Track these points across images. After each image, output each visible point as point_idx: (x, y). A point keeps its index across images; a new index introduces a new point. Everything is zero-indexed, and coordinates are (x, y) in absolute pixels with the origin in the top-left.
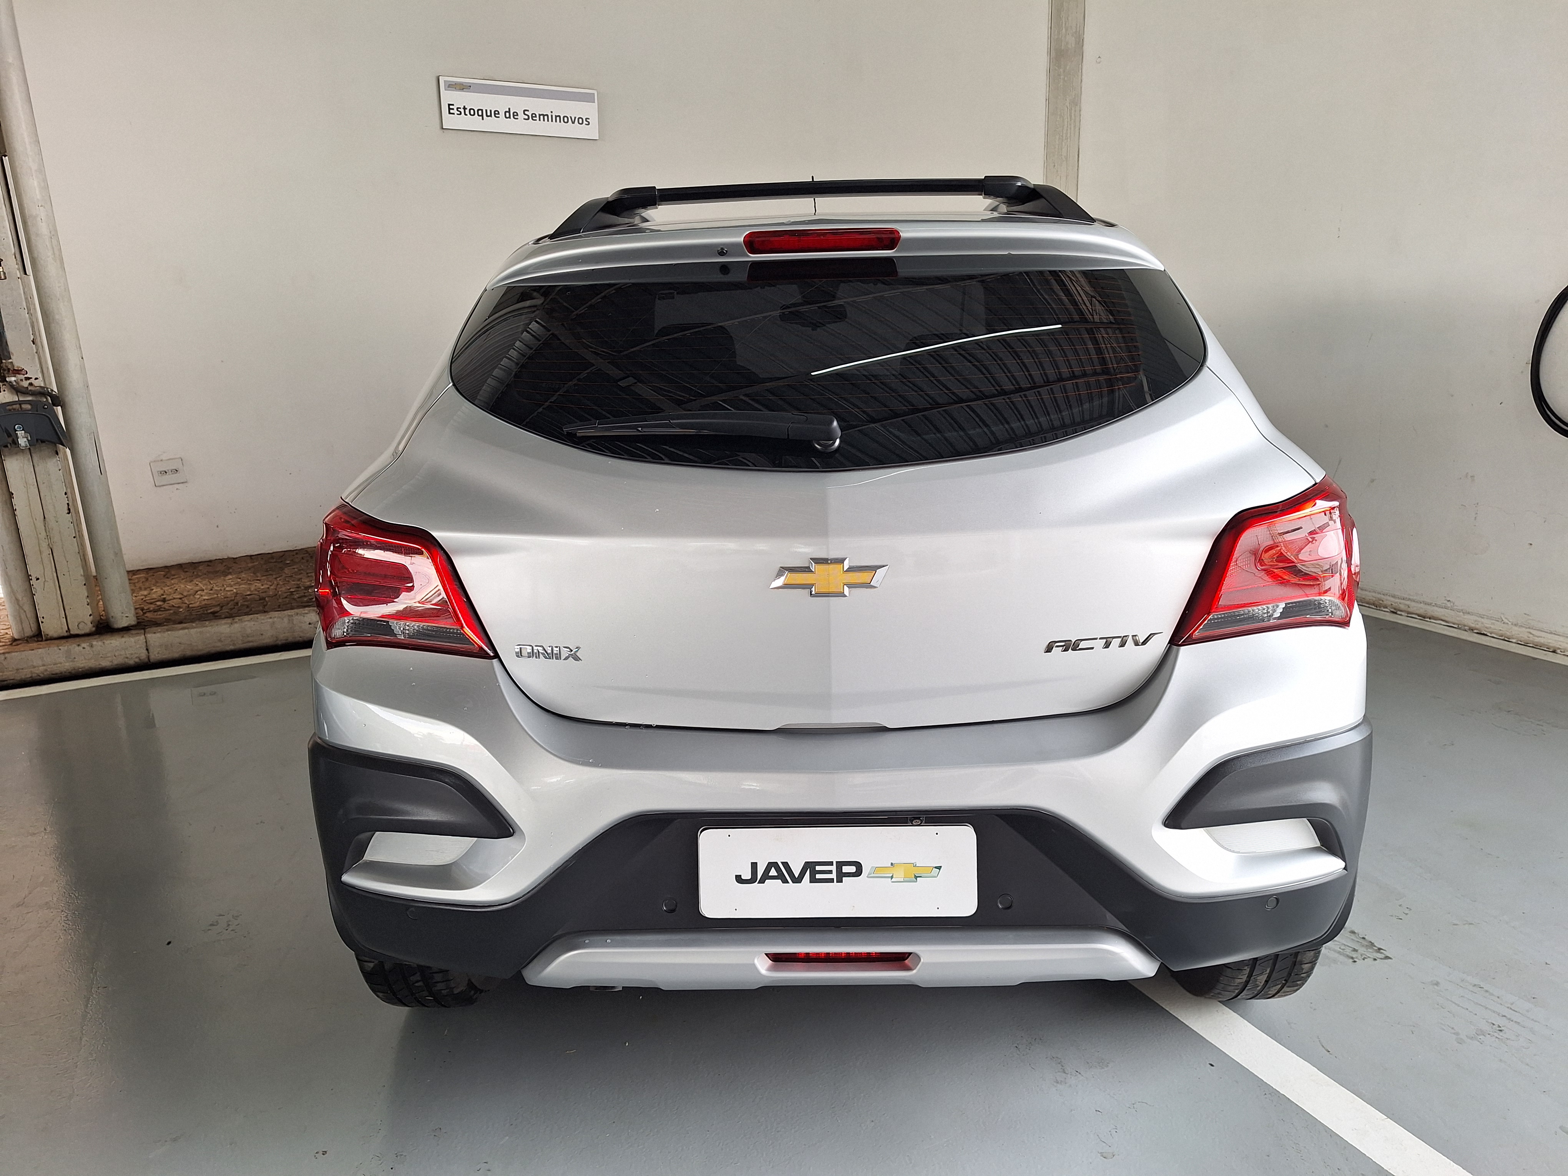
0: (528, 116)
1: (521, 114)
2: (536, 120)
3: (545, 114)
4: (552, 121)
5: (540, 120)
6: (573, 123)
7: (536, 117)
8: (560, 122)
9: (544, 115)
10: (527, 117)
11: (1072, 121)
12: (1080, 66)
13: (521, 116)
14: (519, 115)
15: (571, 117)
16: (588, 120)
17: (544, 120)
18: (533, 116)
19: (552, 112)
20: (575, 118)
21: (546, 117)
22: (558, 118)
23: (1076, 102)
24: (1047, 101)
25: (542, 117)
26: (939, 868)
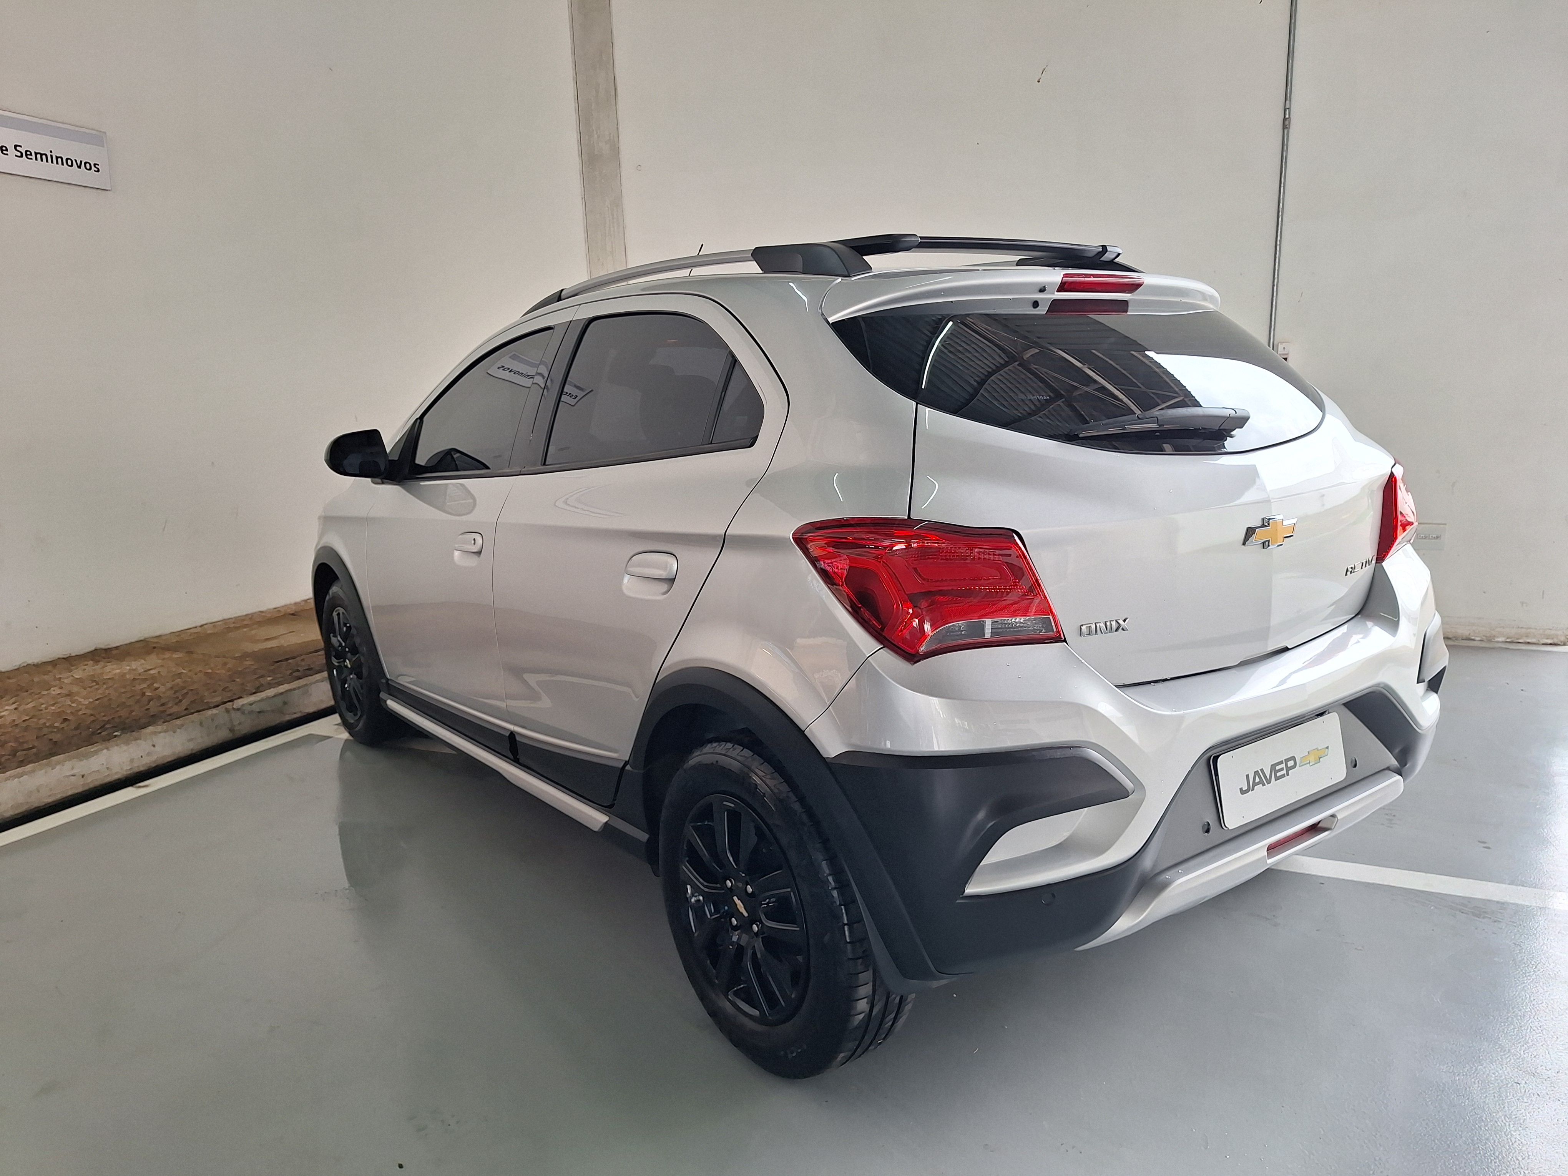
0: (22, 153)
1: (11, 149)
2: (32, 159)
3: (42, 152)
4: (52, 162)
5: (36, 159)
6: (79, 167)
7: (31, 154)
8: (63, 164)
9: (42, 155)
10: (19, 154)
11: (615, 220)
12: (618, 171)
13: (11, 151)
14: (9, 150)
15: (76, 160)
16: (97, 166)
17: (42, 160)
18: (28, 154)
19: (51, 152)
20: (81, 162)
21: (44, 157)
22: (59, 160)
23: (617, 203)
24: (583, 199)
25: (39, 156)
26: (1327, 748)
